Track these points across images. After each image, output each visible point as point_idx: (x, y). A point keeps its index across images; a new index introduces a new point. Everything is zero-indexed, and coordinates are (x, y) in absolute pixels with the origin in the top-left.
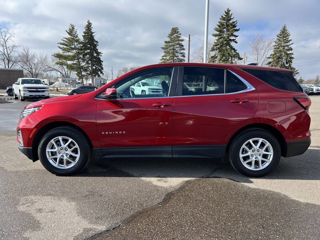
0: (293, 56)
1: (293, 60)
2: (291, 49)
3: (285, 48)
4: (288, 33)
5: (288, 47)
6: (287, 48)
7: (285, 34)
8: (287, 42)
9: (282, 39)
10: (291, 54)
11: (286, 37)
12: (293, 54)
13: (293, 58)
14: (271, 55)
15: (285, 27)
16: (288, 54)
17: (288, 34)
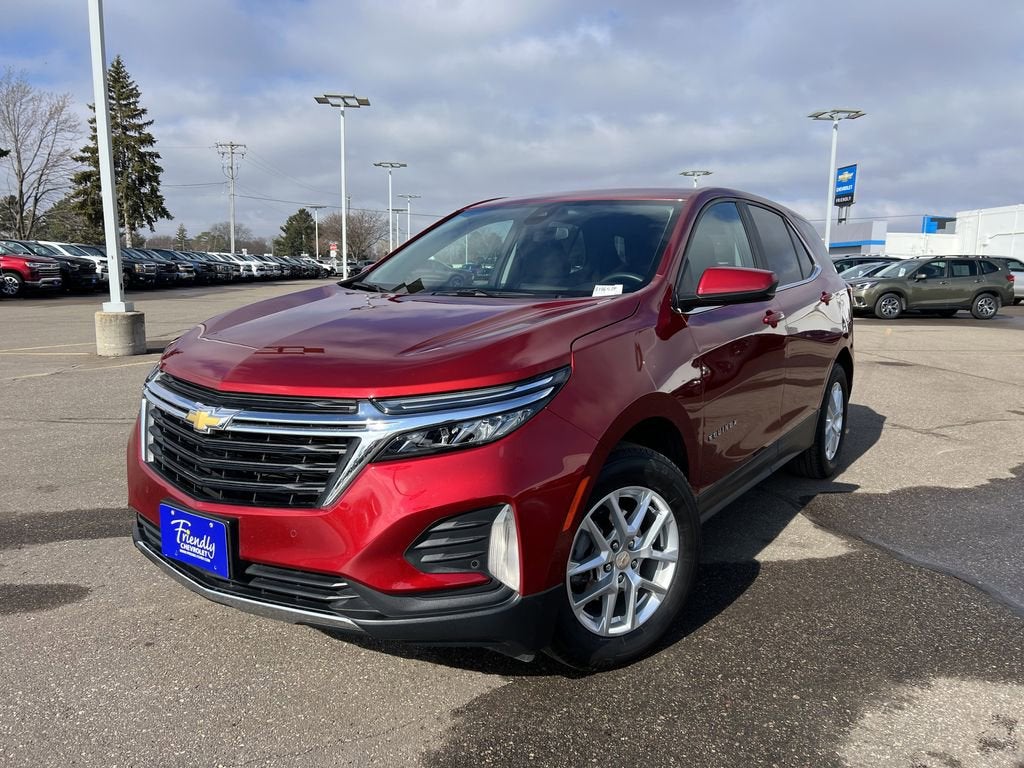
0: (158, 162)
1: (161, 177)
2: (149, 140)
3: (132, 133)
4: (134, 86)
5: (140, 133)
6: (137, 135)
7: (123, 87)
8: (133, 117)
9: (114, 102)
10: (151, 155)
11: (128, 98)
12: (158, 156)
13: (159, 169)
14: (83, 151)
15: (119, 63)
16: (142, 156)
17: (133, 89)
